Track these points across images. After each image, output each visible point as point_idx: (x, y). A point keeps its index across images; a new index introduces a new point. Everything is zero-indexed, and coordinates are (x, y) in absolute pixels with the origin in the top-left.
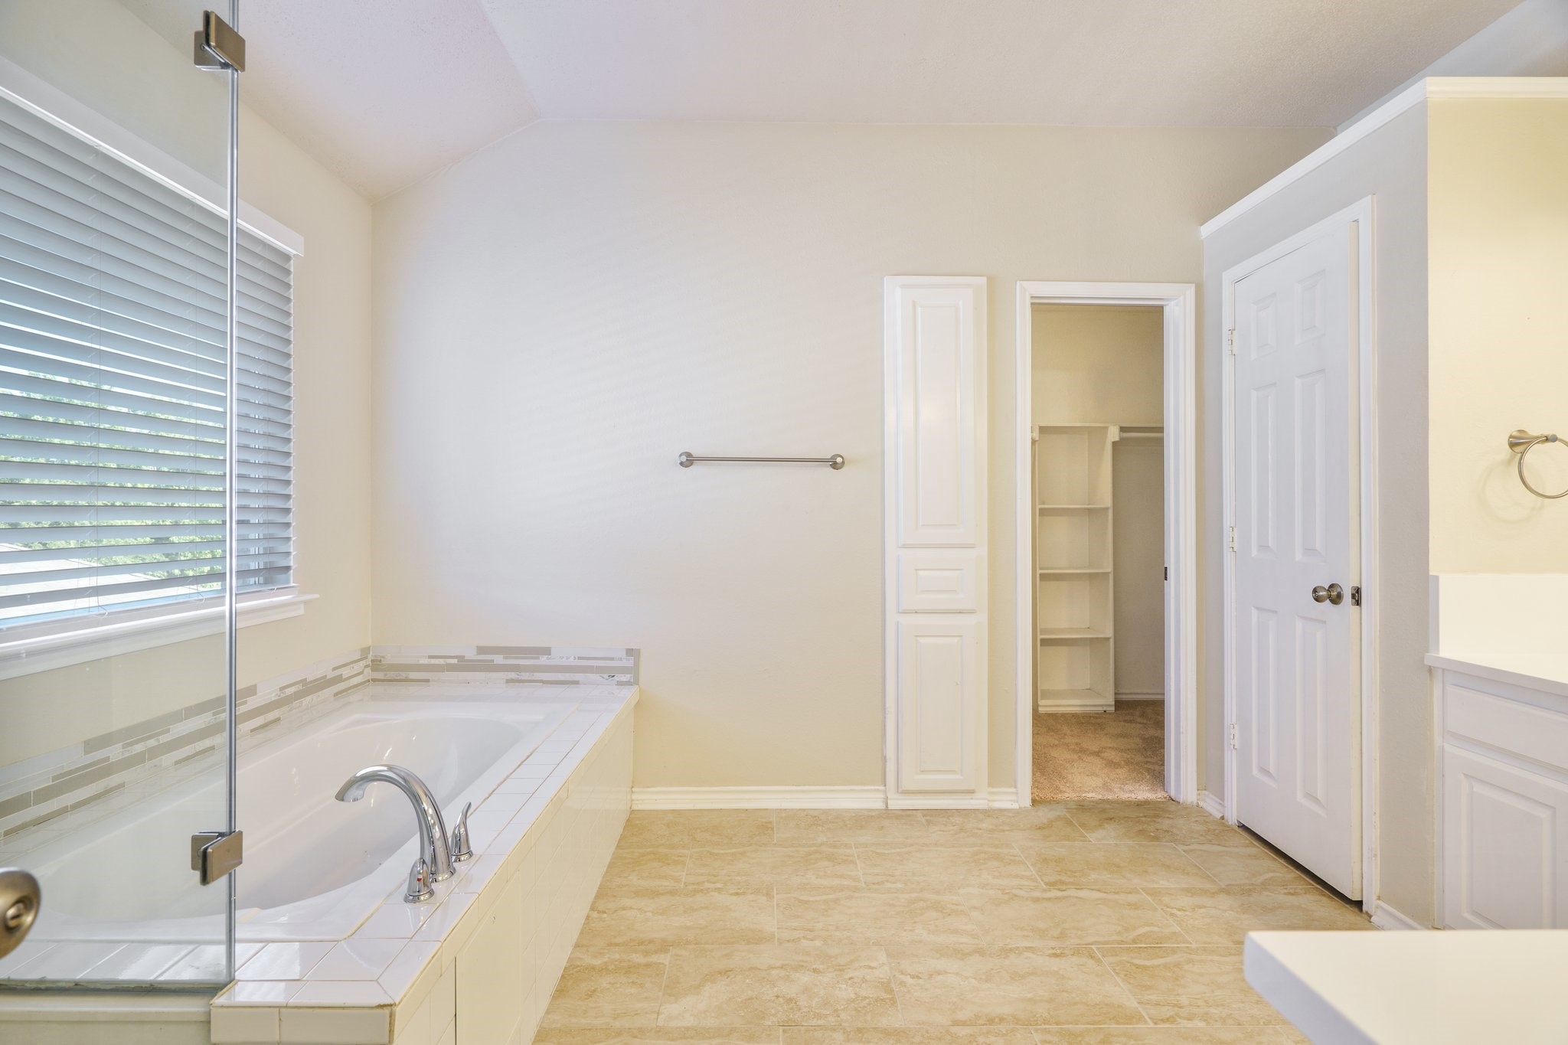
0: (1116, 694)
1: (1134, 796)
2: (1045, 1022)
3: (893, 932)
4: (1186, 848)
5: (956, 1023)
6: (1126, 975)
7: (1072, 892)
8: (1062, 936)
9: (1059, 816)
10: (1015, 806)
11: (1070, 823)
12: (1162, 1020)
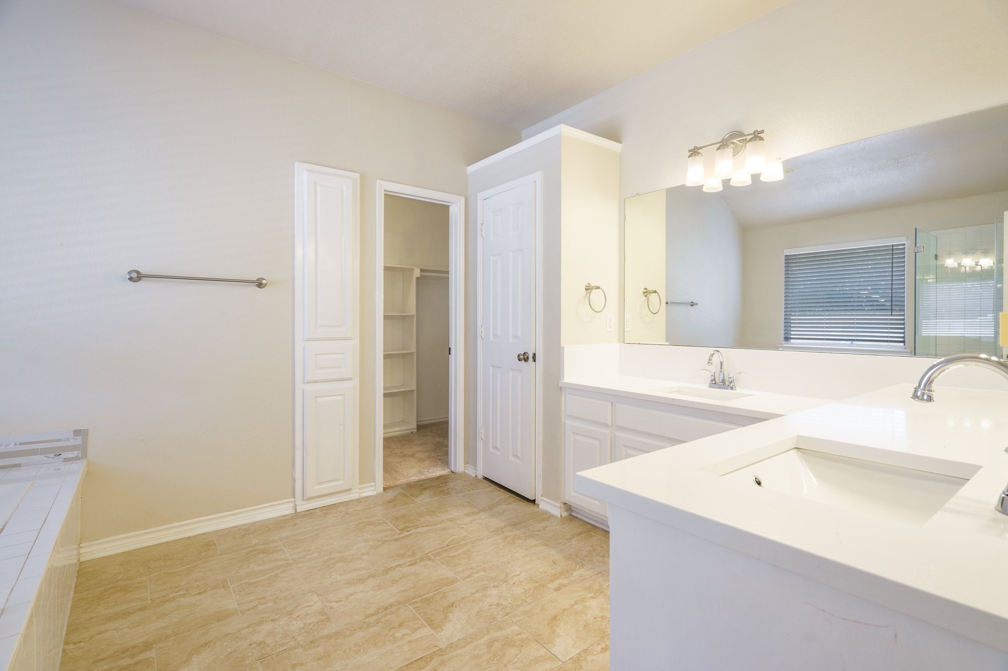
0: (417, 422)
1: (434, 474)
2: (414, 598)
3: (318, 582)
4: (462, 495)
5: (367, 617)
6: (447, 563)
7: (414, 531)
8: (413, 554)
9: (399, 493)
10: (375, 493)
11: (405, 495)
12: (466, 577)
